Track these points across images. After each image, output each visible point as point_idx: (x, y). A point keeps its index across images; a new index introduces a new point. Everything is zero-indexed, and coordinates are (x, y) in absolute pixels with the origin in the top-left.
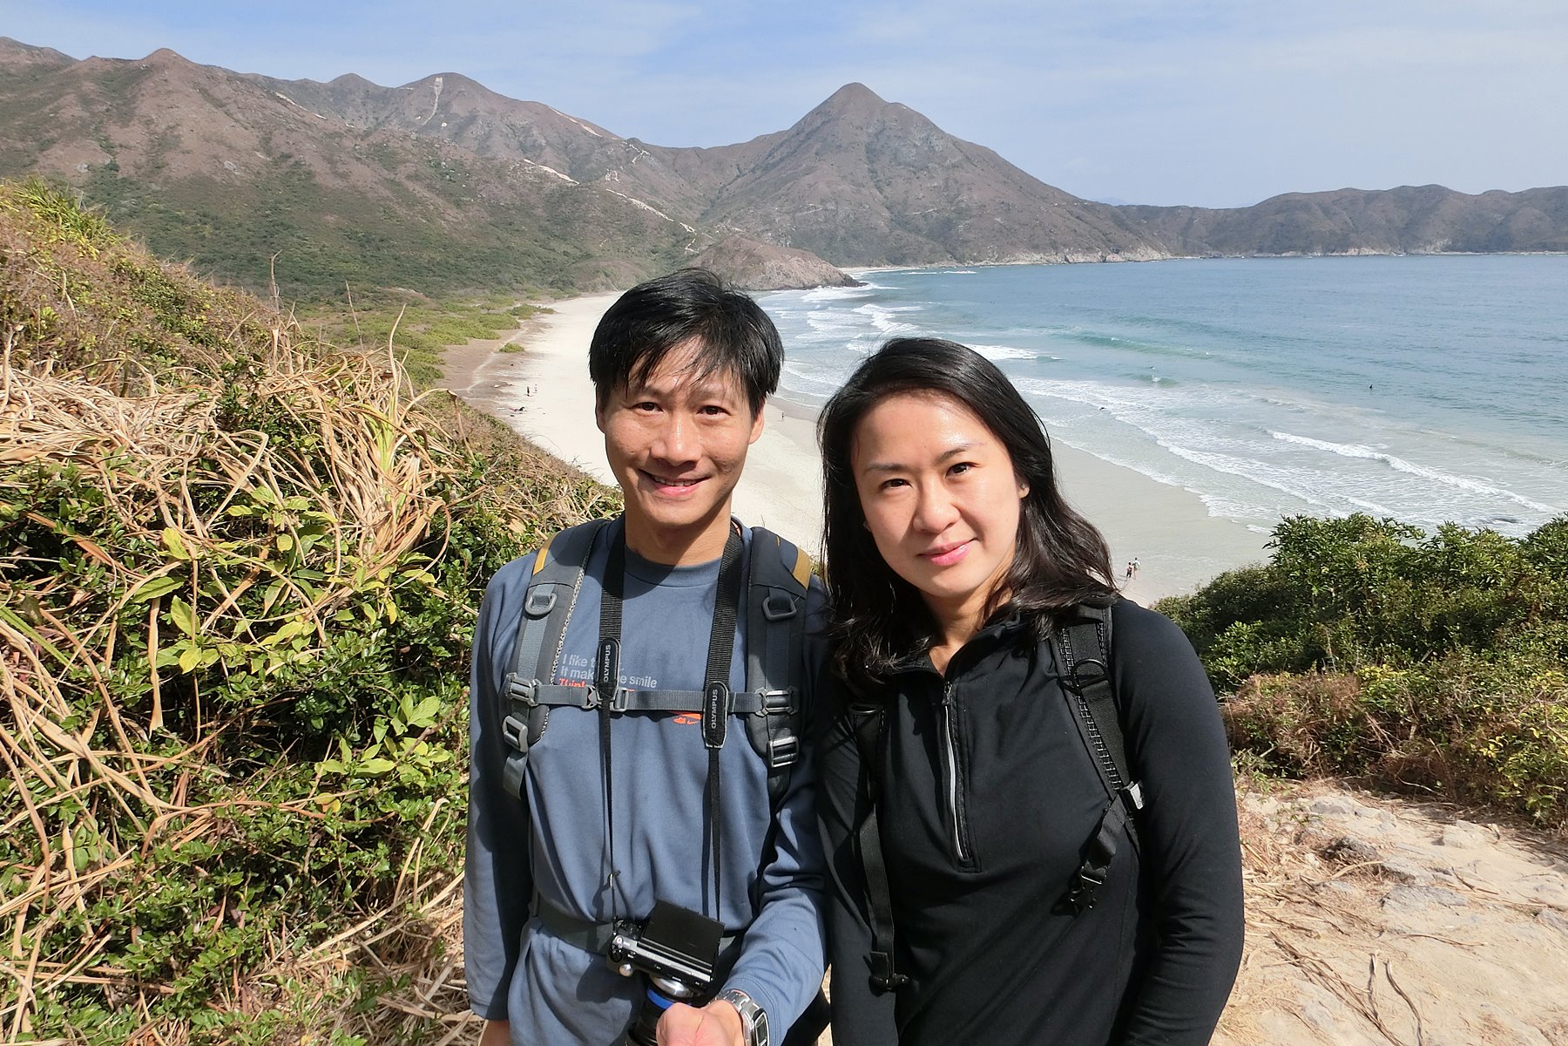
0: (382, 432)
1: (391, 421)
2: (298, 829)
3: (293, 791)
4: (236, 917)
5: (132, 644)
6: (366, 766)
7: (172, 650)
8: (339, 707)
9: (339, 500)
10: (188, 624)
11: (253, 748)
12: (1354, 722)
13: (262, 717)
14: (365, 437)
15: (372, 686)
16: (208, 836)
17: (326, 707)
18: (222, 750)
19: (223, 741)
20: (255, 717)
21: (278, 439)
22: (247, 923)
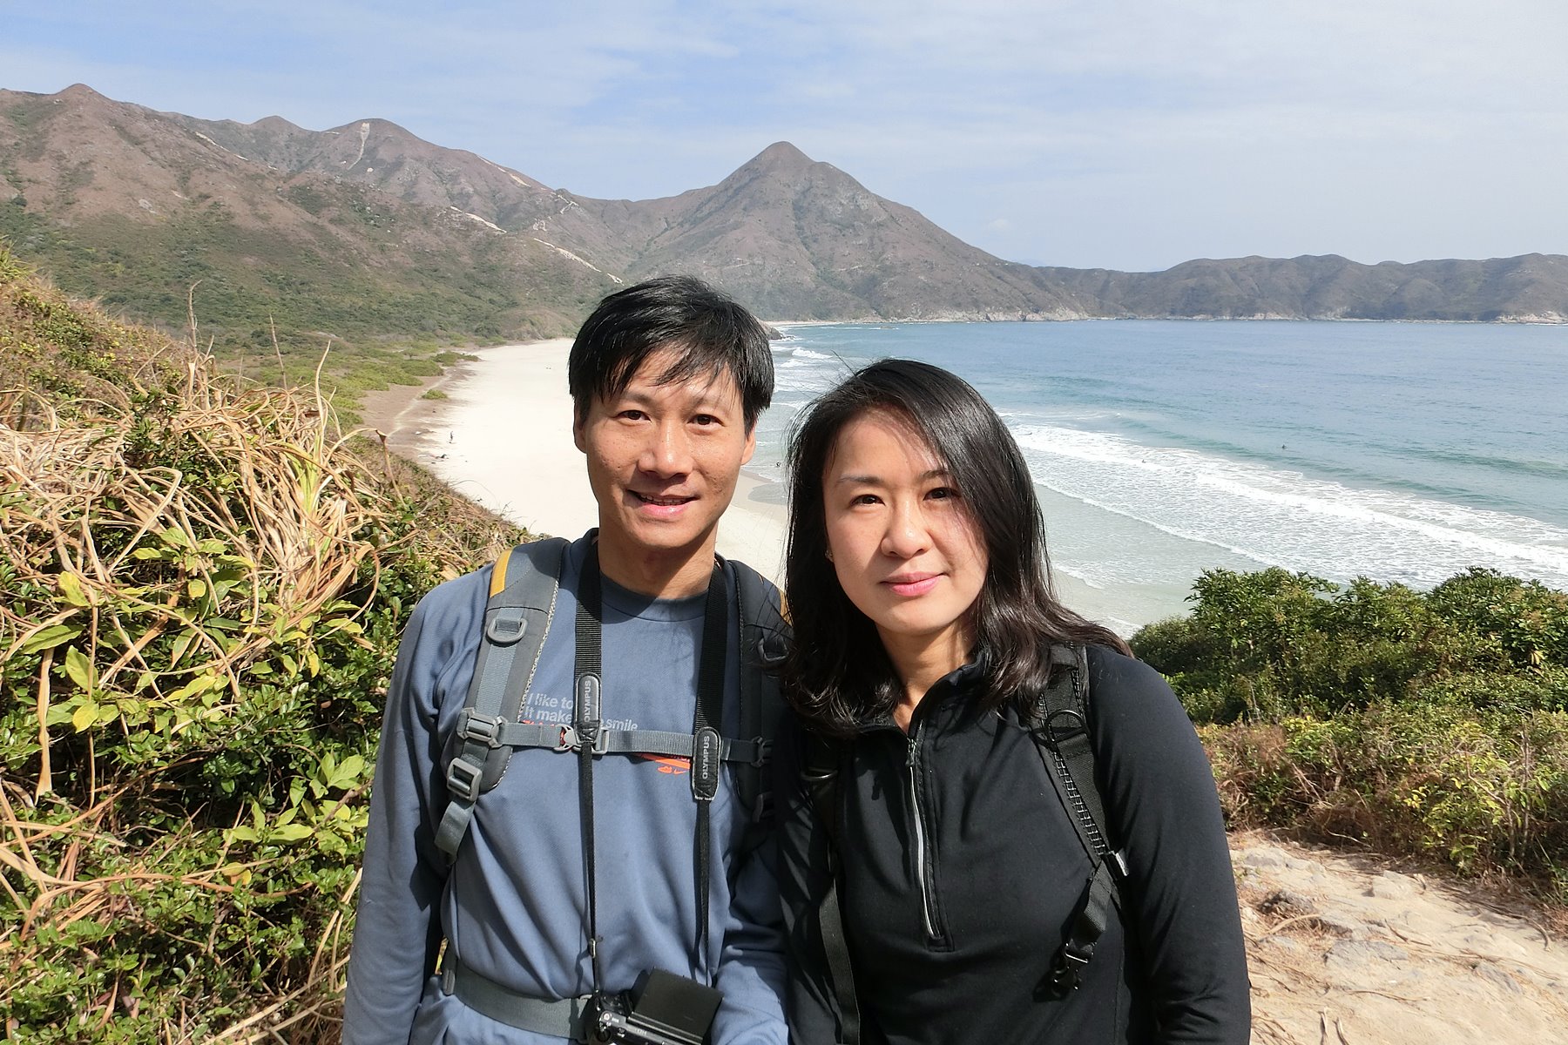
0: (306, 473)
1: (316, 460)
2: (202, 904)
3: (198, 861)
4: (128, 1004)
5: (19, 700)
6: (281, 833)
7: (66, 706)
8: (252, 768)
9: (258, 543)
10: (85, 677)
11: (153, 813)
12: (1281, 773)
13: (165, 779)
14: (289, 478)
15: (290, 744)
16: (99, 913)
17: (239, 768)
18: (118, 817)
19: (120, 807)
20: (157, 780)
21: (192, 478)
22: (142, 1012)
